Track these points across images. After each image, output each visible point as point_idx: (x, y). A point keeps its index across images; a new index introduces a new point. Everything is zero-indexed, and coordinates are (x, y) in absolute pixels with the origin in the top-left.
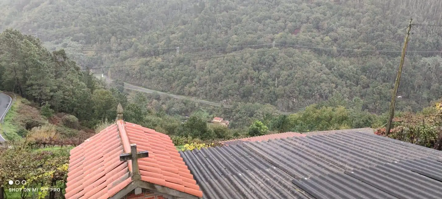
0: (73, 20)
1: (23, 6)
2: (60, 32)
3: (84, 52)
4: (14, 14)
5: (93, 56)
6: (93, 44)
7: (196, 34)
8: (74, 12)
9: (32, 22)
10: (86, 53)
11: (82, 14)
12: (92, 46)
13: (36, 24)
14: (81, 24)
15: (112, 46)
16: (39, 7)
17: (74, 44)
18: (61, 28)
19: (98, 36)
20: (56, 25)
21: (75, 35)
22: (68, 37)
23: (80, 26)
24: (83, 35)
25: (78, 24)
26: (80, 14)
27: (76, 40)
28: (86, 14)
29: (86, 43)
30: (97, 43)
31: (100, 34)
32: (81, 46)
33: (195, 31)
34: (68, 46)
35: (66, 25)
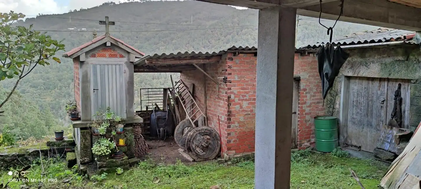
6: (52, 90)
7: (153, 79)
14: (41, 71)
15: (71, 91)
19: (58, 82)
30: (56, 88)
31: (60, 80)
33: (153, 77)
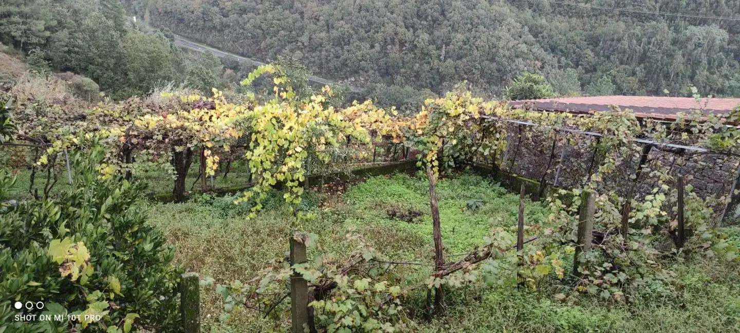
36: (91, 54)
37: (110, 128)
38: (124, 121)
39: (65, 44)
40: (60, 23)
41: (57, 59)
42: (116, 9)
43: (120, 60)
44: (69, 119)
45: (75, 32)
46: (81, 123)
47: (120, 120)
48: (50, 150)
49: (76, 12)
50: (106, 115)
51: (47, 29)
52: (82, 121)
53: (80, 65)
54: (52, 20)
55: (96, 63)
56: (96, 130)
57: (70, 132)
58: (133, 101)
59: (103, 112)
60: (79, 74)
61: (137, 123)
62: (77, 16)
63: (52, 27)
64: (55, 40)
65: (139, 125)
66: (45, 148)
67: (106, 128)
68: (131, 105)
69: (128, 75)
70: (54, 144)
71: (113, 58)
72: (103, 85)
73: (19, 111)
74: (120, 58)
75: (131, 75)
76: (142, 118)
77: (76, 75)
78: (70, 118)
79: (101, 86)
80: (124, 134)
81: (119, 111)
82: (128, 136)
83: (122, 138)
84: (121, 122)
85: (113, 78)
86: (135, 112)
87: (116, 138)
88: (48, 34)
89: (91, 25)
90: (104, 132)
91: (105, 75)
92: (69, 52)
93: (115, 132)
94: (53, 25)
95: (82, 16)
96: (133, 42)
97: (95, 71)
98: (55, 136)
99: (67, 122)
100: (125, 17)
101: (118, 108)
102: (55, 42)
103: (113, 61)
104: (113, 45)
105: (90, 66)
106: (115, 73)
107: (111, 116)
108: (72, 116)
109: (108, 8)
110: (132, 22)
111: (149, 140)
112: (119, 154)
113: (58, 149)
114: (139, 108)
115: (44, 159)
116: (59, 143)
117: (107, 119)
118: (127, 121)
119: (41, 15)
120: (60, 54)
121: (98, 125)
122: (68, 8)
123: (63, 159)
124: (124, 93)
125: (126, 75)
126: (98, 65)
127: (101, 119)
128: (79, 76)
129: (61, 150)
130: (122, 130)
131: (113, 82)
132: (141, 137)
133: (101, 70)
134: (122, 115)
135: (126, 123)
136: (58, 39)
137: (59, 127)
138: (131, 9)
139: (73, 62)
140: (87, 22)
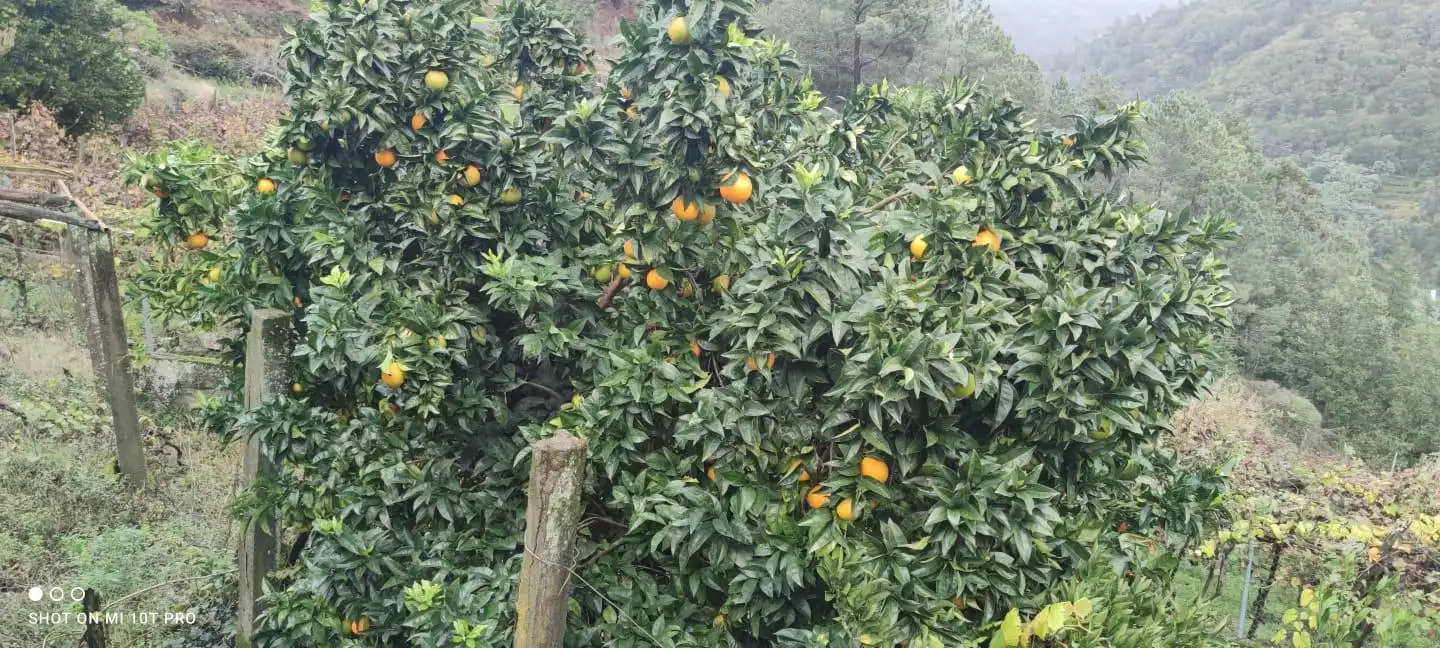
0: (1372, 89)
1: (1215, 49)
2: (1313, 131)
3: (1384, 202)
4: (1183, 71)
5: (1415, 219)
8: (1379, 61)
9: (1231, 96)
10: (1388, 207)
11: (1410, 68)
12: (1417, 184)
13: (1240, 103)
16: (1267, 47)
17: (1353, 171)
18: (1321, 115)
20: (1305, 106)
21: (1363, 141)
22: (1337, 149)
23: (1393, 110)
24: (1396, 143)
25: (1387, 105)
26: (1403, 68)
27: (1364, 158)
28: (1424, 70)
29: (1398, 173)
32: (1375, 182)
34: (1328, 177)
35: (1342, 107)
36: (1323, 355)
37: (1351, 521)
38: (1384, 513)
39: (1279, 329)
40: (1280, 291)
41: (1255, 354)
42: (1398, 274)
43: (1380, 374)
44: (1271, 483)
45: (1305, 309)
46: (1293, 497)
47: (1376, 510)
48: (1224, 534)
49: (1314, 275)
50: (1347, 493)
51: (1253, 300)
52: (1295, 491)
53: (1296, 371)
54: (1266, 285)
55: (1330, 373)
56: (1320, 518)
57: (1270, 510)
58: (1414, 477)
59: (1343, 486)
60: (1288, 388)
61: (1416, 527)
62: (1316, 281)
63: (1264, 298)
64: (1262, 321)
65: (1417, 533)
66: (1216, 527)
67: (1343, 519)
68: (1407, 486)
69: (1389, 406)
70: (1236, 525)
71: (1366, 367)
72: (1332, 416)
73: (1187, 448)
74: (1381, 371)
75: (1398, 408)
76: (1427, 518)
77: (1284, 389)
78: (1272, 481)
79: (1325, 418)
80: (1380, 543)
81: (1377, 491)
82: (1387, 549)
83: (1374, 551)
84: (1375, 516)
85: (1356, 406)
86: (1414, 502)
87: (1360, 547)
88: (1252, 308)
89: (1340, 299)
90: (1335, 528)
91: (1341, 399)
92: (1283, 345)
93: (1360, 533)
94: (1267, 294)
95: (1324, 282)
96: (1421, 343)
97: (1321, 388)
98: (1239, 511)
99: (1267, 489)
100: (1414, 288)
101: (1377, 485)
102: (1261, 324)
103: (1365, 374)
104: (1374, 341)
105: (1315, 376)
106: (1363, 398)
107: (1358, 496)
108: (1278, 479)
109: (1382, 269)
110: (1426, 300)
111: (1434, 573)
112: (1357, 583)
113: (1238, 536)
114: (1426, 495)
115: (1208, 548)
116: (1243, 525)
117: (1347, 501)
118: (1391, 517)
119: (1248, 275)
120: (1263, 346)
121: (1328, 511)
122: (1301, 265)
123: (1243, 556)
124: (1371, 441)
125: (1386, 404)
126: (1331, 377)
127: (1336, 498)
128: (1289, 391)
129: (1244, 540)
130: (1377, 533)
131: (1353, 415)
132: (1417, 559)
133: (1335, 388)
134: (1381, 500)
135: (1387, 520)
136: (1268, 319)
137: (1250, 494)
138: (1429, 275)
139: (1286, 363)
140: (1334, 294)
